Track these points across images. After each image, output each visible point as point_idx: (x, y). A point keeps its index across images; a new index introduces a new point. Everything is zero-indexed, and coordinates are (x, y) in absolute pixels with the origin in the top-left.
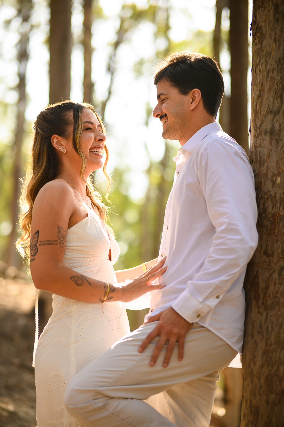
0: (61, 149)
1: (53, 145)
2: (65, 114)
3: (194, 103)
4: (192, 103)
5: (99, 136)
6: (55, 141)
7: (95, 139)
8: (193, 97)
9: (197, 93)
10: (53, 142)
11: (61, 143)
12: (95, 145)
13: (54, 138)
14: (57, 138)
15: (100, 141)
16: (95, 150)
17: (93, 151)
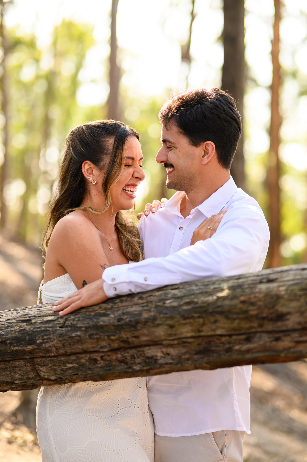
0: (90, 178)
1: (83, 171)
2: (104, 139)
3: (206, 157)
4: (203, 156)
5: (138, 173)
6: (87, 167)
7: (133, 176)
8: (205, 150)
9: (211, 146)
10: (84, 168)
11: (92, 171)
12: (131, 182)
13: (86, 163)
14: (89, 165)
15: (137, 179)
16: (129, 189)
17: (127, 189)
